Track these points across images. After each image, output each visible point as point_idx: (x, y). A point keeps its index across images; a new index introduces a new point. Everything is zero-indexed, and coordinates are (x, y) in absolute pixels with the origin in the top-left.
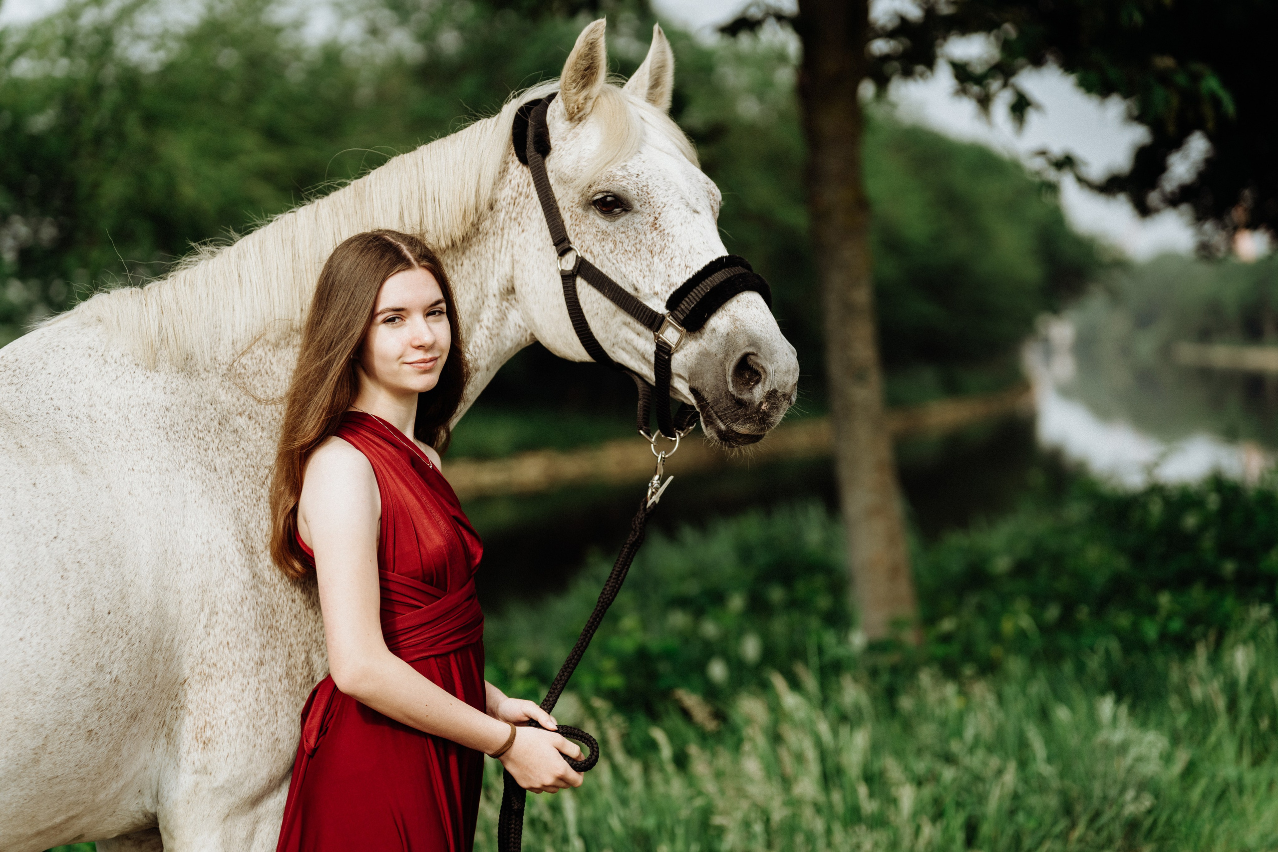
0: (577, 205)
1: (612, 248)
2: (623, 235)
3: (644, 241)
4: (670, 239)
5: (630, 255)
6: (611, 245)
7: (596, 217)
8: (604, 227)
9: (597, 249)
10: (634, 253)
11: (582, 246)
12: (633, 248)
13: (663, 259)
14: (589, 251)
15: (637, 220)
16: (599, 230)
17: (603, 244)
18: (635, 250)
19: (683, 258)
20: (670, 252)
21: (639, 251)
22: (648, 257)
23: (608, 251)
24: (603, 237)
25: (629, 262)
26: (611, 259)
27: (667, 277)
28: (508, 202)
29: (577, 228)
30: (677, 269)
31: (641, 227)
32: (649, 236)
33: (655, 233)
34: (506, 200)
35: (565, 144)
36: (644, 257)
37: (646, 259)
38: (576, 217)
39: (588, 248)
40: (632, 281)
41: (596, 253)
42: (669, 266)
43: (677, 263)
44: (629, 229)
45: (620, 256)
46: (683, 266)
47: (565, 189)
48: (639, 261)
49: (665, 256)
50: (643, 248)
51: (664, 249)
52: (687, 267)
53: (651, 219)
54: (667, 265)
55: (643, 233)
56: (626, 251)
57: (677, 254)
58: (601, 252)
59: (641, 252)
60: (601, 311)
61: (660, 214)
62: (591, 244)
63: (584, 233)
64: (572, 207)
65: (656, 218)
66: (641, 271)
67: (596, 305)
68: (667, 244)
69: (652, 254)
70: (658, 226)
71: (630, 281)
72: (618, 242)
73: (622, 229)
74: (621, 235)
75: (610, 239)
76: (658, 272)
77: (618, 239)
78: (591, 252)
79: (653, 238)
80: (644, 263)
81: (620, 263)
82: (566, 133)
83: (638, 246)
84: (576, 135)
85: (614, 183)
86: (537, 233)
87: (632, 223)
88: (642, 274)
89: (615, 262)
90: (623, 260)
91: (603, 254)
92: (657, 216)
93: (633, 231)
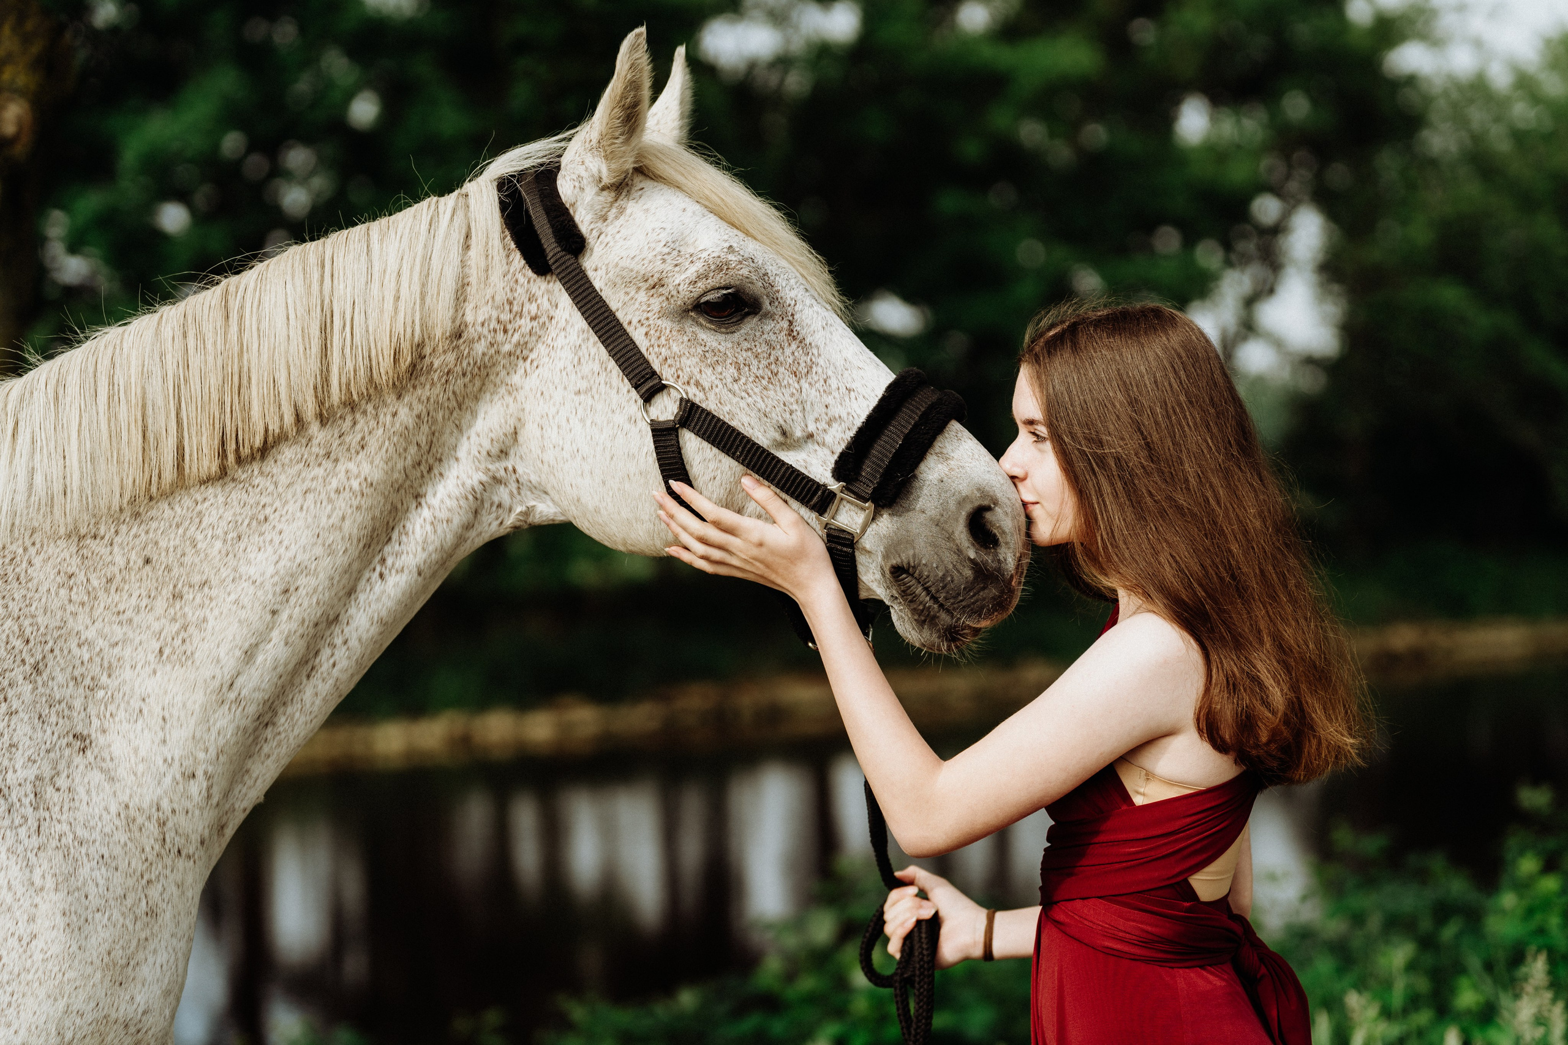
0: (657, 316)
1: (736, 375)
2: (749, 353)
3: (781, 358)
4: (815, 351)
5: (764, 382)
6: (732, 370)
7: (697, 329)
8: (715, 344)
9: (708, 377)
10: (770, 378)
11: (678, 377)
12: (766, 370)
13: (813, 383)
14: (692, 382)
15: (767, 328)
16: (707, 349)
17: (719, 369)
18: (769, 373)
19: (839, 377)
20: (820, 370)
21: (776, 374)
22: (791, 382)
23: (729, 380)
24: (715, 359)
25: (765, 392)
26: (738, 391)
27: (824, 410)
28: (492, 327)
29: (663, 350)
30: (836, 394)
31: (773, 337)
32: (788, 351)
33: (794, 346)
34: (486, 325)
35: (607, 226)
36: (786, 382)
37: (789, 385)
38: (658, 334)
39: (691, 378)
40: (778, 421)
41: (707, 385)
42: (825, 391)
43: (834, 386)
44: (757, 343)
45: (750, 385)
46: (843, 390)
47: (627, 293)
48: (778, 388)
49: (816, 378)
50: (782, 370)
51: (811, 367)
52: (849, 390)
53: (785, 324)
54: (822, 391)
55: (778, 347)
56: (757, 377)
57: (830, 373)
58: (717, 382)
59: (780, 376)
60: (722, 473)
61: (792, 315)
62: (696, 371)
63: (680, 356)
64: (648, 319)
65: (791, 323)
66: (785, 405)
67: (712, 466)
68: (814, 360)
69: (796, 376)
70: (795, 333)
71: (774, 421)
72: (742, 365)
73: (746, 345)
74: (744, 354)
75: (729, 361)
76: (809, 403)
77: (741, 360)
78: (698, 384)
79: (793, 353)
80: (787, 392)
81: (754, 396)
82: (606, 210)
83: (773, 366)
84: (622, 211)
85: (731, 272)
86: (570, 368)
87: (760, 333)
88: (786, 408)
89: (744, 394)
90: (757, 390)
91: (720, 386)
92: (791, 318)
93: (763, 345)
